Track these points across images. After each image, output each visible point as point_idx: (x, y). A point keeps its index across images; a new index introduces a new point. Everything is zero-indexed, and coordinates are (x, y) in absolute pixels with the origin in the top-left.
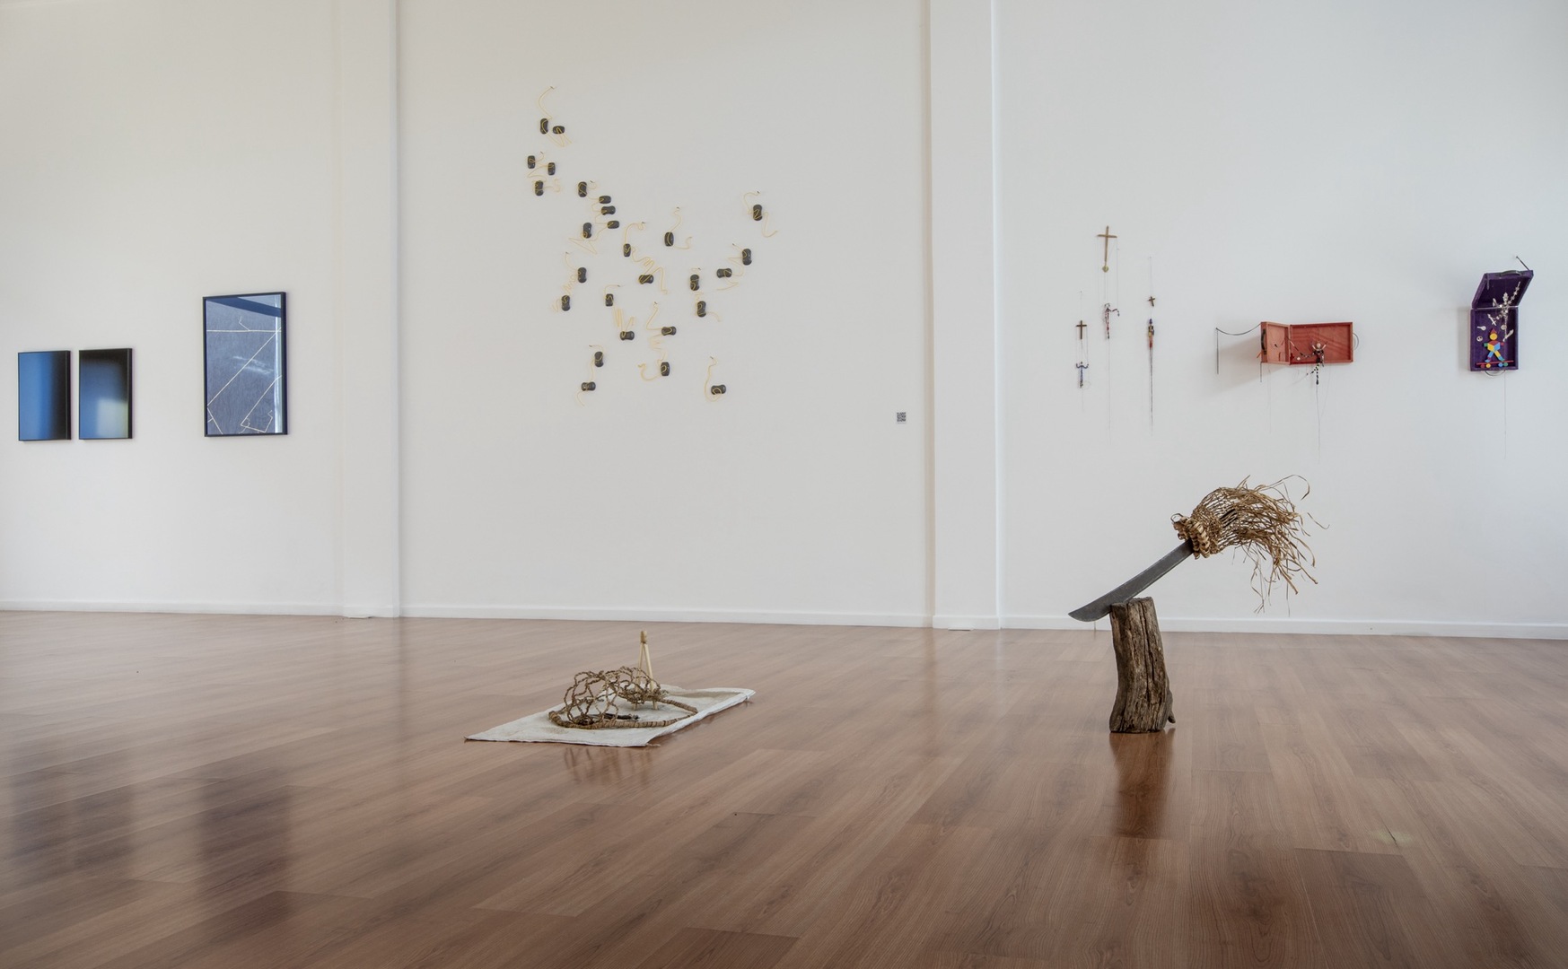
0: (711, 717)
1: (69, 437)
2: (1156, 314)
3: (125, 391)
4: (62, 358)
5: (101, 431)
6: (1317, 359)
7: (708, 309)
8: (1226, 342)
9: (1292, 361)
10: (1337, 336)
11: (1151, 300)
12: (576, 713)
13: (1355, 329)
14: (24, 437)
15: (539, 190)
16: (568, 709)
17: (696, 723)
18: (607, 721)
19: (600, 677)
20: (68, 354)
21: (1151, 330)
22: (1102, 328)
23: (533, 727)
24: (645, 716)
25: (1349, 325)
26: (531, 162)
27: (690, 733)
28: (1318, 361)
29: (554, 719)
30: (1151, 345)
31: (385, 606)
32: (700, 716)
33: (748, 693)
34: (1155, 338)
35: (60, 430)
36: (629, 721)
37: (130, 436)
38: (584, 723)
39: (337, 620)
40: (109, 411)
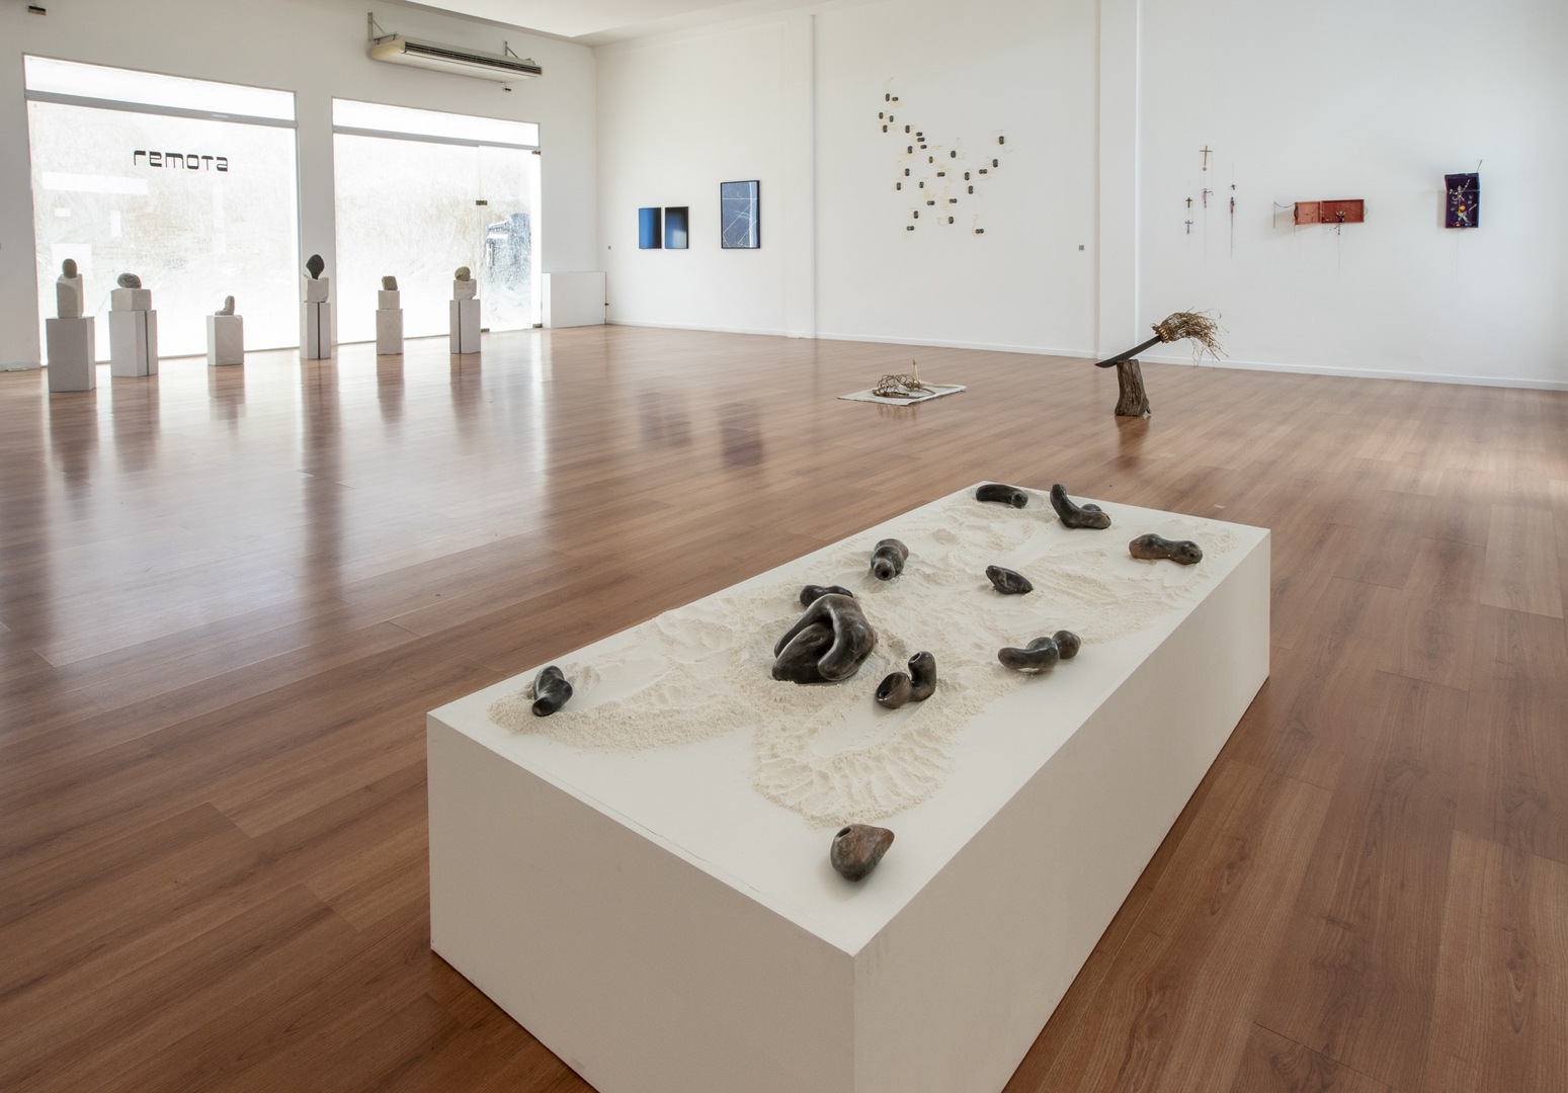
0: (942, 396)
1: (660, 247)
2: (1235, 194)
3: (685, 227)
4: (657, 211)
5: (675, 246)
6: (1340, 220)
7: (974, 190)
8: (1280, 210)
9: (1323, 221)
10: (1353, 207)
11: (1233, 186)
12: (882, 391)
13: (1366, 204)
14: (641, 247)
15: (885, 129)
16: (879, 390)
17: (934, 398)
18: (895, 395)
19: (893, 377)
20: (660, 209)
21: (1232, 203)
22: (1203, 202)
23: (865, 395)
24: (911, 394)
25: (1361, 201)
26: (881, 115)
27: (929, 402)
28: (1341, 221)
29: (874, 393)
30: (1232, 211)
31: (808, 334)
32: (935, 396)
33: (963, 387)
34: (1234, 208)
35: (656, 243)
36: (905, 396)
37: (687, 247)
38: (885, 395)
39: (784, 339)
40: (678, 235)
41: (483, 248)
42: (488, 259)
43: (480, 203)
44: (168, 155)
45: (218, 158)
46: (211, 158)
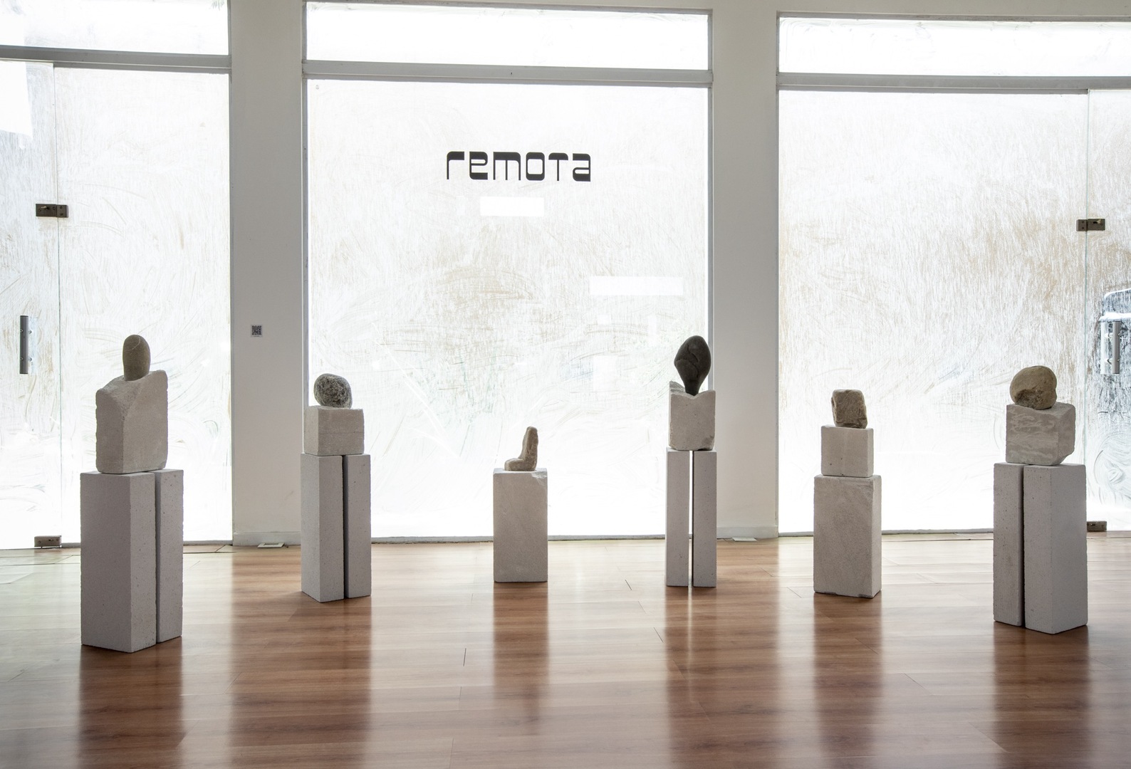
41: (1092, 333)
42: (1104, 357)
43: (1087, 225)
44: (498, 156)
45: (577, 157)
46: (564, 157)
